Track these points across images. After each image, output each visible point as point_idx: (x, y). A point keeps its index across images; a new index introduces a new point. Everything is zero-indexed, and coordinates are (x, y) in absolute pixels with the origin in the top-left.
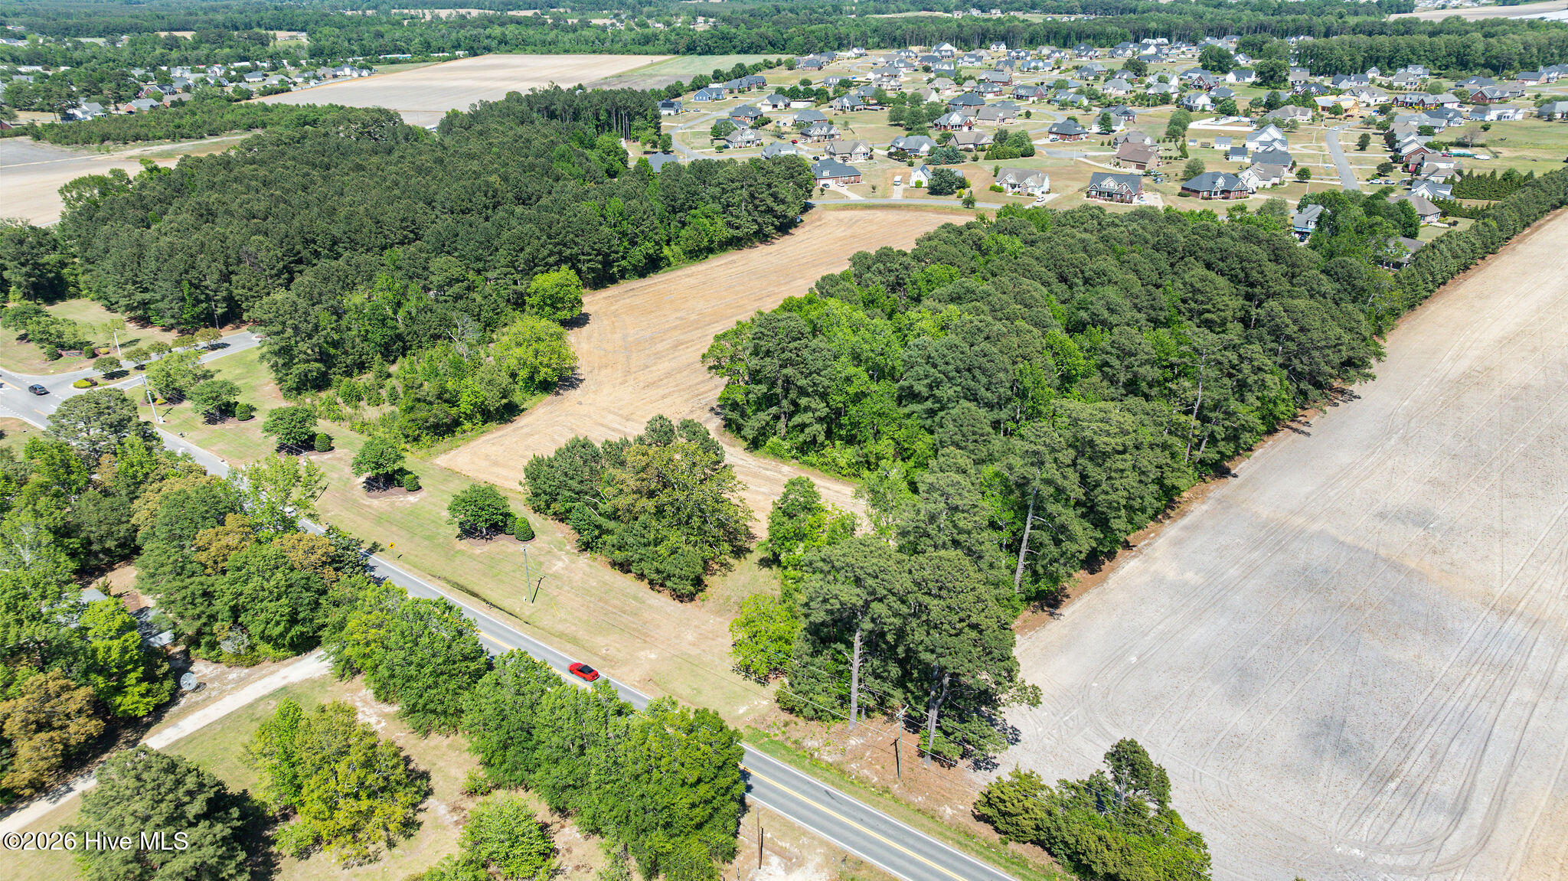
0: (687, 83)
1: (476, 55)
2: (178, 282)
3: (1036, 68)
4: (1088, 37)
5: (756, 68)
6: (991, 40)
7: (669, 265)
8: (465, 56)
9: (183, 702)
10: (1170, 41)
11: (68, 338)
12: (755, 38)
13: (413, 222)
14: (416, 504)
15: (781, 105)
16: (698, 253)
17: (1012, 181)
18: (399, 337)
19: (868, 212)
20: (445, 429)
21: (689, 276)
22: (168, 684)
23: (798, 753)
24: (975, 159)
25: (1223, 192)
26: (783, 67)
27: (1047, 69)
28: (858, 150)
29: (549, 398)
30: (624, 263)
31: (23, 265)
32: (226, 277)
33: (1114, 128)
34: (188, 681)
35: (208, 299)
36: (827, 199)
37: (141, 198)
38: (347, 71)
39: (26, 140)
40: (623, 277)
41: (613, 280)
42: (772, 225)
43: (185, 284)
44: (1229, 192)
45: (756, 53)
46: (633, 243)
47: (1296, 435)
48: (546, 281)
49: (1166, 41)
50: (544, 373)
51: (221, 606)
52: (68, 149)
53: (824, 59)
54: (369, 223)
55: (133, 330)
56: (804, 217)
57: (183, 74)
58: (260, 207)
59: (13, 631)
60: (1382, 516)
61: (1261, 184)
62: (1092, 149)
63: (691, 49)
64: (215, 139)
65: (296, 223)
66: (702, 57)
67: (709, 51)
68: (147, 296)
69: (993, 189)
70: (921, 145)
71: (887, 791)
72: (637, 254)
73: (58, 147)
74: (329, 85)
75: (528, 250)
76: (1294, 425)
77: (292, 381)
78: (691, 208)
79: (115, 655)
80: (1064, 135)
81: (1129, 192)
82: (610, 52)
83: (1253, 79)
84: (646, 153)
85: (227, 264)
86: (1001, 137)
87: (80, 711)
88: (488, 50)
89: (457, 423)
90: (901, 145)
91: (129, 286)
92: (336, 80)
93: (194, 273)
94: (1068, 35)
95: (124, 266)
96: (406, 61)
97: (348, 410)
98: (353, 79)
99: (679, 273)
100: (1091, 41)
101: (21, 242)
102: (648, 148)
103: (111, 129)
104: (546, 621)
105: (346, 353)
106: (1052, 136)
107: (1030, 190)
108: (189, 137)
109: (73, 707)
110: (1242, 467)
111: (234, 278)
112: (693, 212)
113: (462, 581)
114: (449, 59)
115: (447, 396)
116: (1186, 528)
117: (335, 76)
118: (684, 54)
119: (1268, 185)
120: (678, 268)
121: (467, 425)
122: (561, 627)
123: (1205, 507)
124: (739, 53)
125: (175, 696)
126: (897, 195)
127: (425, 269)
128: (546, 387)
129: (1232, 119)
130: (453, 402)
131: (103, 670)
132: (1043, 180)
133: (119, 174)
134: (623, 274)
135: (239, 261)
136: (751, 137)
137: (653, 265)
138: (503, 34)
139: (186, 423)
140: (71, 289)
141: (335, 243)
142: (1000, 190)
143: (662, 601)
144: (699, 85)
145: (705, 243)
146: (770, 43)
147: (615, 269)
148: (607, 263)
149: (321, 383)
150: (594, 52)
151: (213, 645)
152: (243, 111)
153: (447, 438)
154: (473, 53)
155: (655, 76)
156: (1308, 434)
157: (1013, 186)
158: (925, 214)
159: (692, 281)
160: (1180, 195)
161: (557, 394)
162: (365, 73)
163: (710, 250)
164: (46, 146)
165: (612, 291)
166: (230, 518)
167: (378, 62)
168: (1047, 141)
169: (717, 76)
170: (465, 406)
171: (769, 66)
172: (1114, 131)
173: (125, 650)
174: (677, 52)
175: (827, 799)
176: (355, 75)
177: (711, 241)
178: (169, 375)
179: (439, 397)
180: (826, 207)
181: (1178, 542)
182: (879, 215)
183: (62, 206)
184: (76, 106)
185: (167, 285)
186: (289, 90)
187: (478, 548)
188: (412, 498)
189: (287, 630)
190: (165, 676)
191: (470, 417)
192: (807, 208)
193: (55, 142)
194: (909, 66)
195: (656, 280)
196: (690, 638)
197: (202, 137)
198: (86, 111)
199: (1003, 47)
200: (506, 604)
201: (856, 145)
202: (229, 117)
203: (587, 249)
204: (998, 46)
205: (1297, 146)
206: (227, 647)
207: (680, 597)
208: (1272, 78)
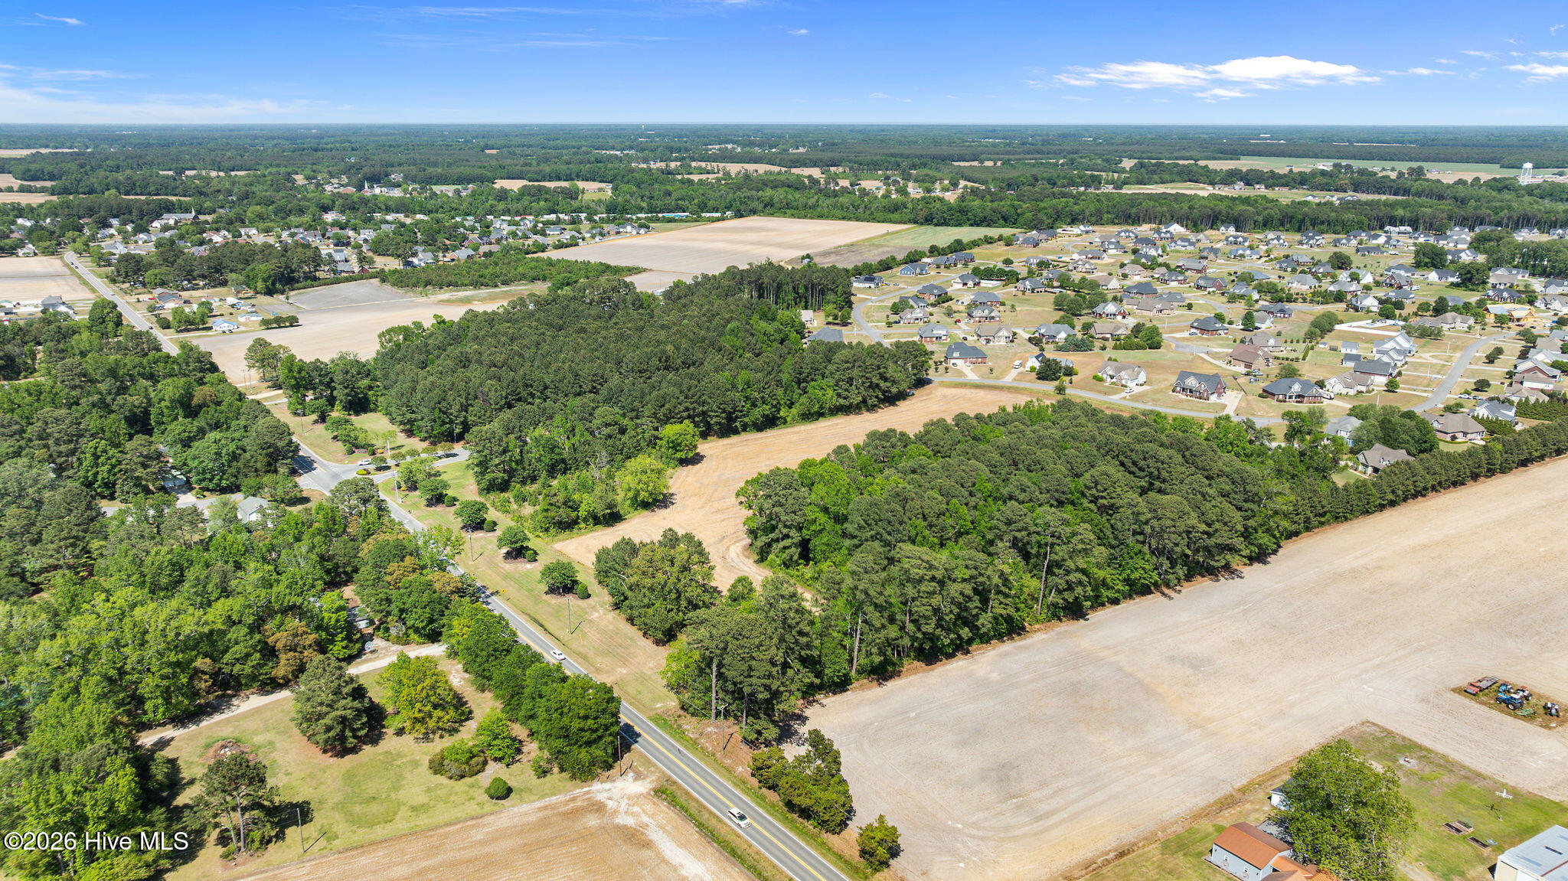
0: (900, 257)
1: (742, 216)
2: (434, 409)
3: (1242, 256)
4: (1322, 223)
5: (975, 244)
6: (1223, 222)
7: (785, 422)
8: (731, 218)
9: (364, 657)
10: (1416, 229)
11: (361, 441)
12: (988, 212)
13: (602, 377)
14: (528, 570)
15: (970, 284)
16: (808, 416)
17: (1111, 373)
18: (563, 461)
19: (974, 391)
20: (567, 526)
21: (795, 433)
22: (358, 646)
23: (676, 731)
24: (1103, 348)
25: (1299, 396)
26: (1002, 243)
27: (1255, 257)
28: (1000, 334)
29: (646, 513)
30: (746, 420)
31: (346, 388)
32: (465, 408)
33: (1257, 325)
34: (369, 646)
35: (451, 422)
36: (949, 378)
37: (426, 345)
38: (629, 228)
39: (376, 281)
40: (744, 430)
41: (736, 432)
42: (877, 397)
43: (437, 410)
44: (1303, 397)
45: (988, 225)
46: (754, 405)
47: (1165, 600)
48: (671, 430)
49: (1409, 229)
50: (643, 495)
51: (394, 608)
52: (401, 291)
53: (1044, 236)
54: (570, 377)
55: (401, 439)
56: (917, 392)
57: (501, 226)
58: (499, 359)
59: (287, 598)
60: (1172, 659)
61: (1344, 391)
62: (1222, 346)
63: (928, 220)
64: (505, 288)
65: (521, 372)
66: (938, 228)
67: (944, 223)
68: (413, 416)
69: (1096, 378)
70: (1058, 333)
71: (713, 755)
72: (757, 414)
73: (395, 289)
74: (613, 241)
75: (667, 406)
76: (1166, 591)
77: (484, 485)
78: (812, 380)
79: (333, 622)
80: (1203, 330)
81: (1206, 390)
82: (858, 219)
83: (1455, 280)
84: (829, 323)
85: (467, 399)
86: (1137, 329)
87: (310, 646)
88: (754, 212)
89: (575, 522)
90: (1042, 331)
91: (404, 409)
92: (618, 236)
93: (444, 404)
94: (1303, 221)
95: (402, 395)
96: (681, 221)
97: (514, 506)
98: (632, 236)
99: (790, 430)
100: (1324, 227)
101: (347, 373)
102: (830, 319)
103: (433, 277)
104: (574, 645)
105: (524, 468)
106: (1193, 330)
107: (1123, 382)
108: (487, 285)
109: (308, 643)
110: (1097, 616)
111: (470, 409)
112: (813, 383)
113: (537, 617)
114: (718, 220)
115: (571, 504)
116: (1020, 647)
117: (618, 233)
118: (922, 224)
119: (1352, 392)
120: (792, 425)
121: (583, 525)
122: (581, 650)
123: (1044, 636)
124: (971, 225)
125: (360, 653)
126: (1009, 379)
127: (591, 414)
128: (646, 505)
129: (1390, 322)
130: (575, 508)
131: (326, 629)
132: (1138, 373)
133: (418, 325)
134: (745, 428)
135: (476, 397)
136: (920, 315)
137: (770, 422)
138: (771, 198)
139: (415, 505)
140: (372, 406)
141: (546, 387)
142: (1101, 380)
143: (647, 644)
144: (913, 259)
145: (816, 408)
146: (1003, 217)
147: (737, 424)
148: (731, 418)
149: (504, 487)
150: (844, 218)
151: (387, 630)
152: (533, 264)
153: (567, 532)
154: (739, 215)
155: (882, 246)
156: (1170, 598)
157: (1112, 377)
158: (1020, 396)
159: (795, 437)
160: (1260, 396)
161: (653, 511)
162: (642, 231)
163: (820, 415)
164: (387, 287)
165: (734, 439)
166: (408, 558)
167: (658, 220)
168: (1186, 334)
169: (934, 251)
170: (582, 513)
171: (989, 241)
172: (1257, 328)
173: (337, 621)
174: (915, 222)
175: (677, 753)
176: (634, 233)
177: (821, 407)
178: (411, 472)
179: (565, 503)
180: (942, 384)
182: (982, 393)
183: (378, 347)
184: (415, 254)
185: (425, 410)
186: (577, 245)
187: (554, 600)
188: (529, 566)
189: (427, 625)
190: (357, 640)
191: (585, 520)
192: (921, 383)
193: (393, 285)
194: (1118, 245)
195: (770, 434)
196: (651, 665)
197: (496, 286)
198: (422, 258)
199: (1232, 231)
200: (556, 633)
201: (1000, 330)
202: (520, 270)
203: (715, 408)
204: (1227, 228)
205: (1427, 355)
206: (393, 631)
207: (658, 642)
208: (1470, 280)
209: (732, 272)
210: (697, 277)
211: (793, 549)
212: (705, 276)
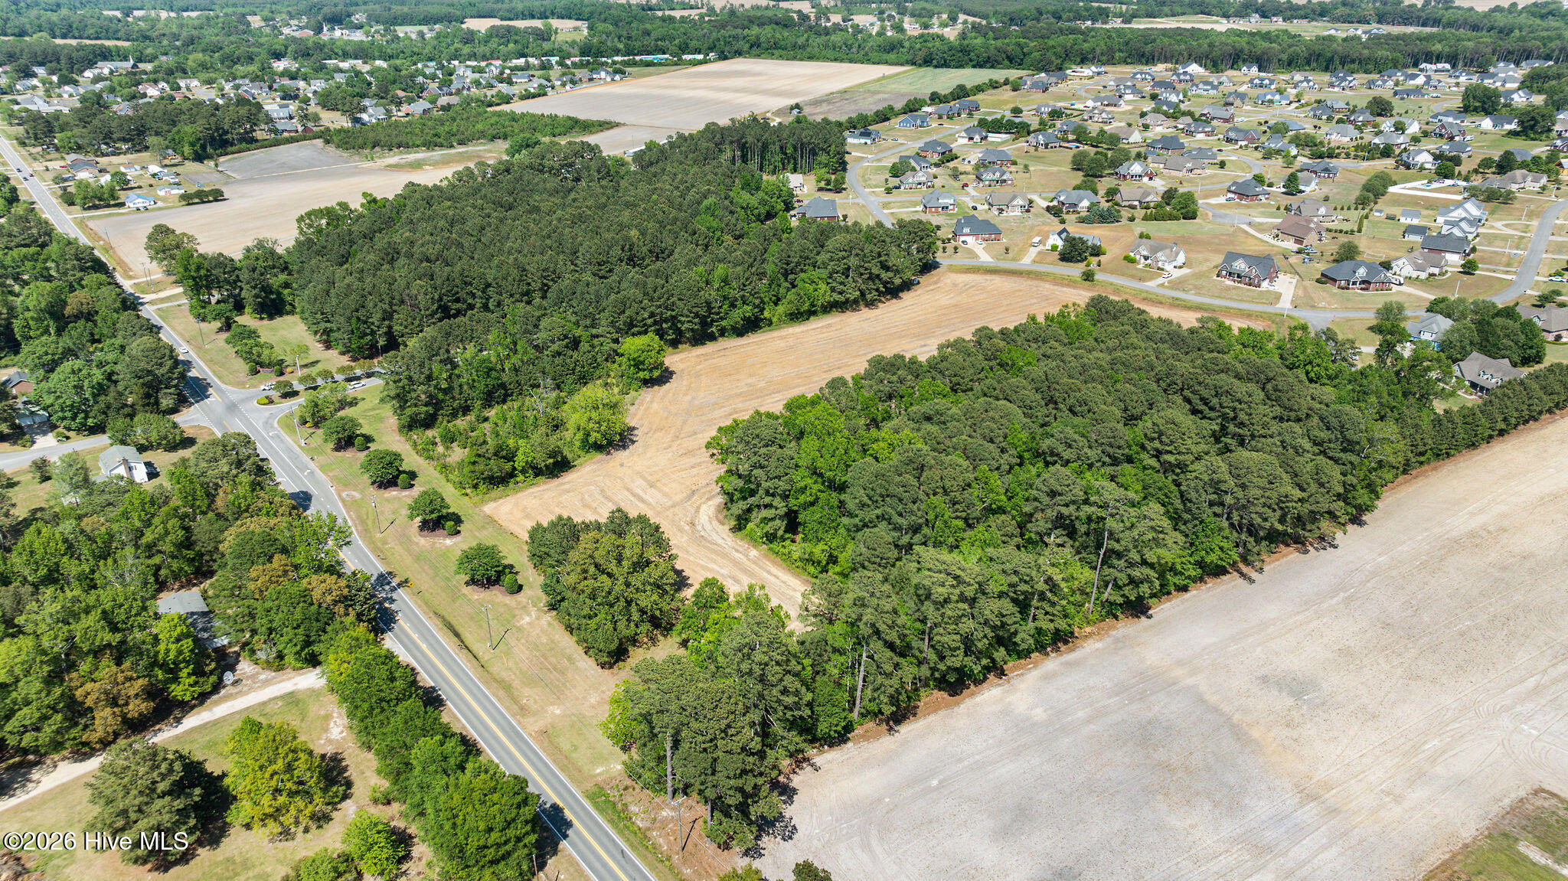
0: (899, 105)
1: (726, 58)
2: (349, 318)
3: (1271, 101)
4: (1353, 61)
5: (979, 89)
6: (1244, 61)
7: (770, 323)
8: (715, 61)
9: (223, 692)
10: (1454, 66)
11: (265, 358)
12: (992, 52)
13: (554, 272)
14: (448, 548)
15: (977, 138)
16: (798, 316)
17: (1145, 253)
18: (503, 386)
19: (988, 277)
20: (500, 480)
21: (782, 338)
22: (213, 679)
23: (619, 815)
24: (1132, 219)
25: (1363, 282)
26: (1008, 87)
27: (1284, 102)
28: (1015, 203)
29: (599, 456)
30: (724, 323)
31: (254, 288)
32: (388, 316)
33: (1302, 188)
34: (229, 677)
35: (373, 333)
36: (959, 260)
37: (350, 232)
38: (603, 74)
39: (319, 142)
40: (722, 335)
41: (712, 338)
42: (877, 290)
43: (354, 321)
44: (1369, 283)
45: (992, 67)
46: (733, 306)
47: (1241, 581)
48: (632, 344)
49: (1448, 66)
50: (595, 436)
51: (261, 624)
52: (345, 154)
53: (1053, 80)
54: (515, 273)
55: (317, 350)
56: (923, 279)
57: (464, 72)
58: (432, 251)
59: (100, 635)
60: (1264, 679)
61: (1414, 274)
62: (1264, 214)
63: (927, 62)
64: (462, 149)
65: (458, 268)
66: (938, 70)
67: (945, 64)
68: (328, 325)
69: (1127, 258)
70: (1081, 201)
71: (669, 859)
72: (737, 316)
73: (339, 152)
74: (586, 90)
75: (628, 313)
76: (1245, 569)
77: (406, 420)
78: (802, 271)
79: (172, 655)
80: (1242, 195)
81: (1257, 276)
82: (851, 61)
83: (1513, 126)
84: (820, 189)
85: (391, 304)
86: (1169, 195)
87: (137, 695)
88: (739, 53)
89: (512, 475)
90: (1062, 198)
91: (319, 316)
92: (591, 84)
93: (362, 313)
94: (1331, 60)
95: (316, 299)
96: (660, 64)
97: (440, 449)
98: (606, 83)
99: (775, 334)
100: (1355, 66)
102: (822, 184)
103: (382, 137)
104: (496, 668)
105: (453, 398)
106: (1230, 195)
107: (1160, 265)
108: (441, 146)
109: (132, 693)
110: (1162, 610)
111: (396, 316)
112: (803, 275)
113: (454, 622)
114: (700, 63)
115: (504, 453)
116: (1068, 664)
117: (591, 80)
118: (920, 66)
119: (1423, 276)
120: (779, 327)
121: (521, 478)
122: (504, 675)
123: (1099, 645)
124: (974, 67)
125: (217, 687)
126: (1027, 260)
127: (536, 326)
128: (598, 447)
129: (1449, 182)
130: (510, 457)
131: (163, 666)
132: (1177, 254)
133: (344, 206)
134: (723, 332)
135: (402, 302)
136: (923, 179)
137: (752, 325)
138: (758, 37)
139: (318, 450)
140: (288, 308)
141: (489, 285)
142: (1133, 261)
143: (588, 665)
144: (912, 108)
145: (806, 307)
146: (1008, 57)
147: (714, 329)
148: (705, 323)
149: (429, 423)
150: (836, 60)
151: (253, 652)
152: (494, 120)
153: (501, 488)
154: (723, 57)
155: (879, 92)
156: (1251, 581)
157: (1146, 258)
158: (1042, 284)
159: (782, 344)
160: (1318, 281)
161: (609, 453)
162: (617, 77)
163: (811, 313)
164: (331, 149)
165: (709, 348)
166: (276, 558)
167: (635, 64)
168: (1222, 200)
169: (935, 98)
170: (520, 461)
171: (994, 85)
172: (1301, 192)
173: (180, 652)
174: (914, 64)
175: (619, 857)
176: (609, 79)
177: (813, 305)
178: (316, 405)
179: (496, 454)
180: (952, 269)
181: (1048, 677)
182: (997, 281)
184: (364, 110)
185: (342, 319)
186: (545, 94)
187: (476, 594)
188: (448, 542)
189: (302, 649)
190: (212, 672)
191: (523, 471)
192: (928, 267)
193: (338, 147)
194: (1135, 90)
195: (752, 339)
196: (593, 701)
197: (452, 146)
198: (373, 113)
199: (1255, 69)
200: (474, 647)
201: (1014, 198)
202: (479, 127)
203: (685, 312)
204: (1249, 68)
205: (1499, 224)
206: (261, 655)
207: (603, 666)
208: (1532, 128)
209: (711, 130)
210: (671, 137)
211: (778, 522)
212: (681, 136)
